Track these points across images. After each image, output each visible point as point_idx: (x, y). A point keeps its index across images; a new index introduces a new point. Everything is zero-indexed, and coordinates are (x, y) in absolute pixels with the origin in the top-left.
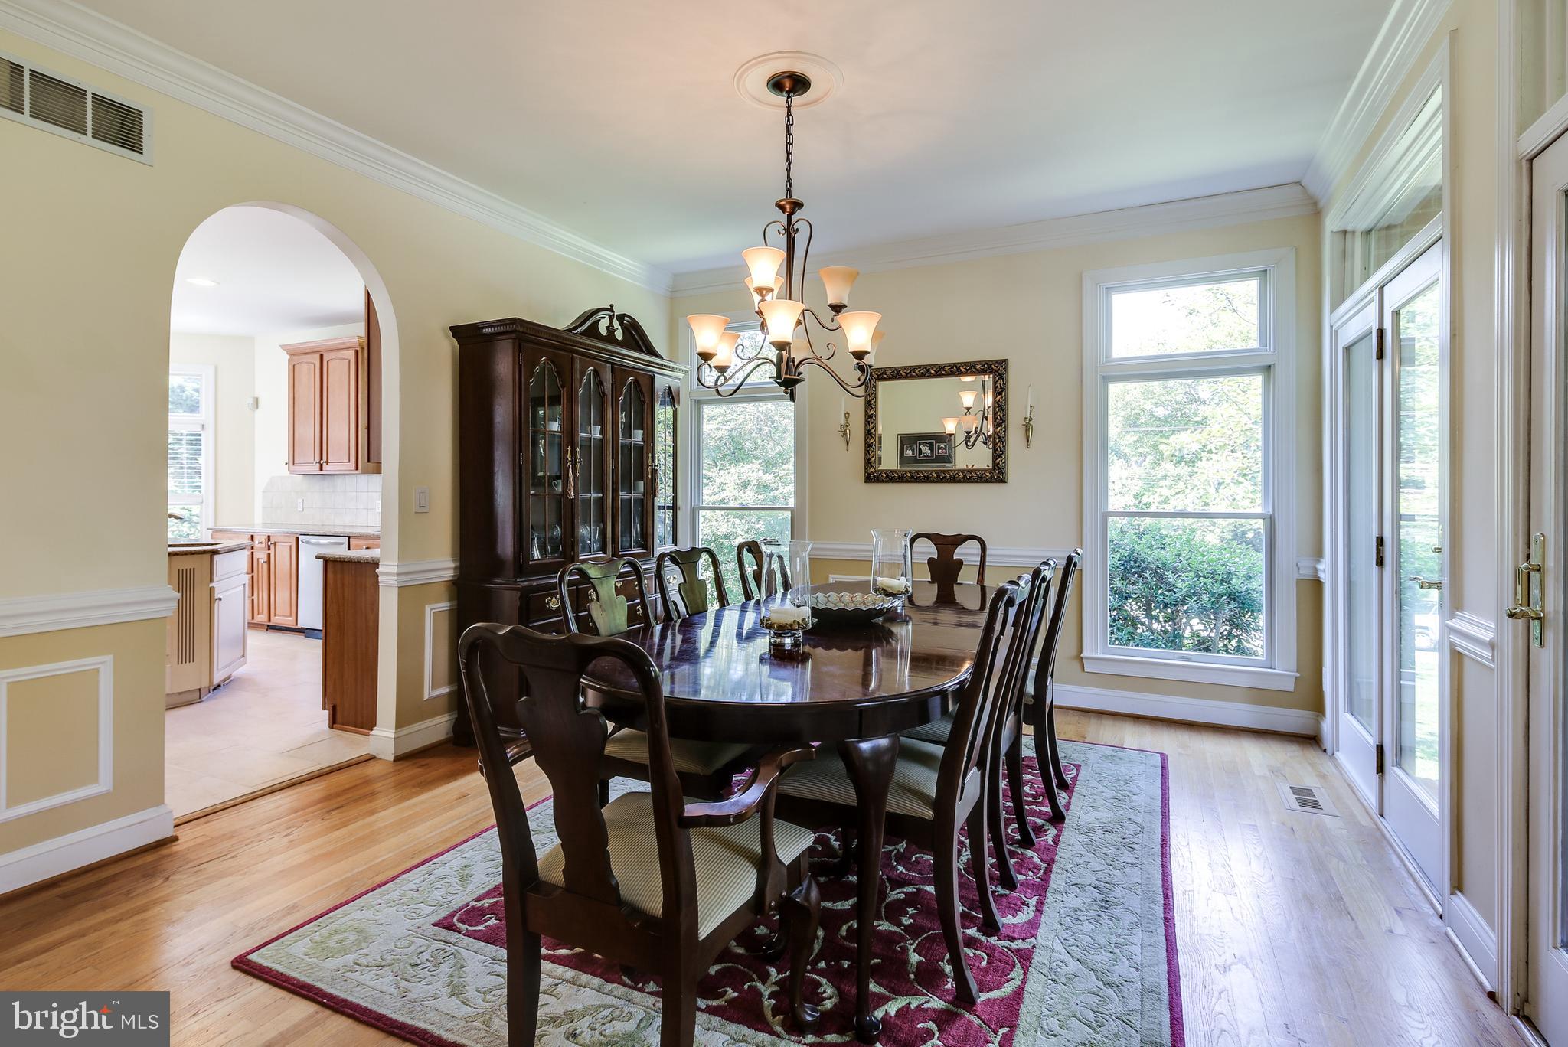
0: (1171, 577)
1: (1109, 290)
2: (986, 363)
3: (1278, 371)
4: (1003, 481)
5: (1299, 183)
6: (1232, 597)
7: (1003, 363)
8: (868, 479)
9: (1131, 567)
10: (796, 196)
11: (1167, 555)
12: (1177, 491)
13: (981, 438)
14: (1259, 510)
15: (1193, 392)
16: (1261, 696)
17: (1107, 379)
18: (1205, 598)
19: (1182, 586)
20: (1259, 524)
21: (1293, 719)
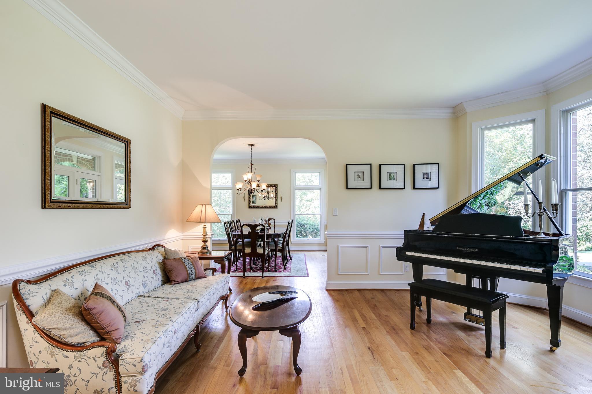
0: (306, 226)
1: (296, 173)
2: (274, 185)
3: (322, 189)
4: (277, 208)
5: (324, 159)
6: (316, 229)
7: (277, 185)
8: (249, 208)
9: (299, 225)
10: (252, 163)
11: (305, 222)
12: (307, 210)
13: (267, 198)
14: (319, 213)
15: (311, 179)
16: (320, 245)
17: (295, 189)
18: (311, 229)
19: (308, 227)
20: (319, 216)
21: (323, 248)
